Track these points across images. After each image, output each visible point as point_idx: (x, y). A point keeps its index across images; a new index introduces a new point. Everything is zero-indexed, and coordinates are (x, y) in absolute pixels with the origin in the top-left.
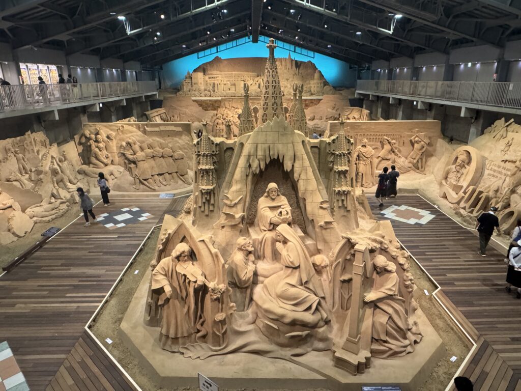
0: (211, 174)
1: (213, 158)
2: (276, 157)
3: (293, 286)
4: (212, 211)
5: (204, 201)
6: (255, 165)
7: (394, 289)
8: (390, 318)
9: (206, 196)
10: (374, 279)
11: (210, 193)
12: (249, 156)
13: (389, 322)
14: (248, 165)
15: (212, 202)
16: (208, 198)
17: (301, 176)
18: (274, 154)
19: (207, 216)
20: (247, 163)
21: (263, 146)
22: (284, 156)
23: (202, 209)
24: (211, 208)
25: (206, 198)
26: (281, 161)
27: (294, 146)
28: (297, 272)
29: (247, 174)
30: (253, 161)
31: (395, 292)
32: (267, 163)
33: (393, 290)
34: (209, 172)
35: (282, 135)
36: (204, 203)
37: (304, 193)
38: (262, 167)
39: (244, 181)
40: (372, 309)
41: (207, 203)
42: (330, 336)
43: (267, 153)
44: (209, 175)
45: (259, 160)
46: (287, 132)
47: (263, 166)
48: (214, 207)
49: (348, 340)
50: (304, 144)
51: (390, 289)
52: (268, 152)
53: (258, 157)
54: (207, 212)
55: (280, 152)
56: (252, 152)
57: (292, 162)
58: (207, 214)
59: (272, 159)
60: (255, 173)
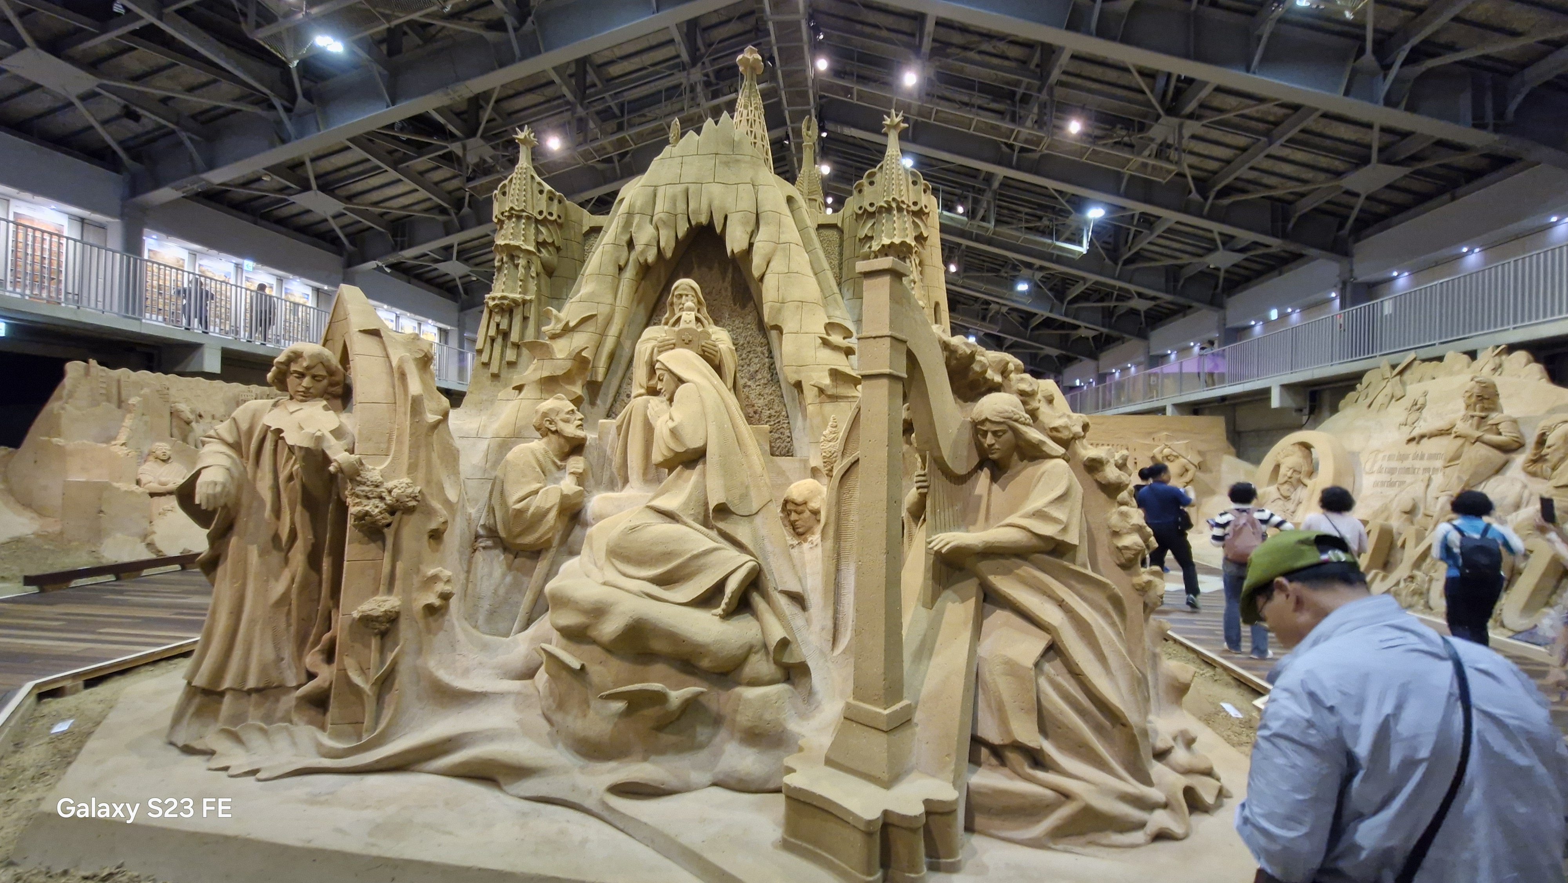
0: (522, 262)
1: (538, 232)
2: (704, 219)
3: (669, 516)
4: (511, 364)
5: (492, 332)
6: (644, 235)
7: (1060, 514)
8: (1054, 650)
9: (497, 318)
10: (980, 497)
11: (511, 312)
12: (630, 214)
13: (1047, 667)
14: (626, 237)
15: (514, 336)
16: (504, 326)
17: (771, 265)
18: (698, 212)
19: (495, 376)
20: (622, 233)
21: (670, 190)
22: (726, 218)
23: (485, 358)
24: (510, 355)
25: (498, 325)
26: (718, 230)
27: (756, 193)
28: (693, 476)
29: (622, 263)
30: (639, 226)
31: (1065, 530)
32: (680, 235)
33: (1056, 521)
34: (519, 257)
35: (727, 164)
36: (493, 340)
37: (779, 310)
38: (662, 244)
39: (610, 279)
40: (971, 603)
41: (499, 340)
42: (794, 726)
43: (681, 207)
44: (517, 266)
45: (657, 229)
46: (738, 157)
47: (667, 243)
48: (519, 355)
49: (851, 718)
50: (796, 206)
51: (1039, 515)
52: (685, 207)
53: (655, 218)
54: (494, 368)
55: (716, 204)
56: (638, 204)
57: (749, 230)
58: (496, 371)
59: (693, 223)
60: (642, 260)
